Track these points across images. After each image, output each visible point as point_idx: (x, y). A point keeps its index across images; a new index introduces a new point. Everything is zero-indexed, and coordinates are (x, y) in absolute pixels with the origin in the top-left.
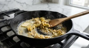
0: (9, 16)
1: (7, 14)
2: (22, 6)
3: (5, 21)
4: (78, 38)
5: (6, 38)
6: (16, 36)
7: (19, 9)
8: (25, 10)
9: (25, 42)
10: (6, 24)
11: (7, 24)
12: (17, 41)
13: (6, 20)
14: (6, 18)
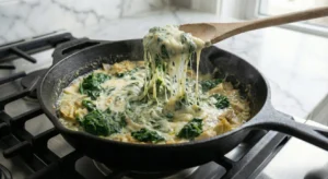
0: (34, 61)
1: (25, 54)
2: (83, 22)
3: (19, 80)
4: (286, 140)
5: (22, 140)
6: (60, 136)
7: (69, 34)
8: (93, 38)
9: (92, 158)
10: (22, 91)
11: (25, 88)
12: (62, 155)
13: (23, 75)
14: (22, 65)
